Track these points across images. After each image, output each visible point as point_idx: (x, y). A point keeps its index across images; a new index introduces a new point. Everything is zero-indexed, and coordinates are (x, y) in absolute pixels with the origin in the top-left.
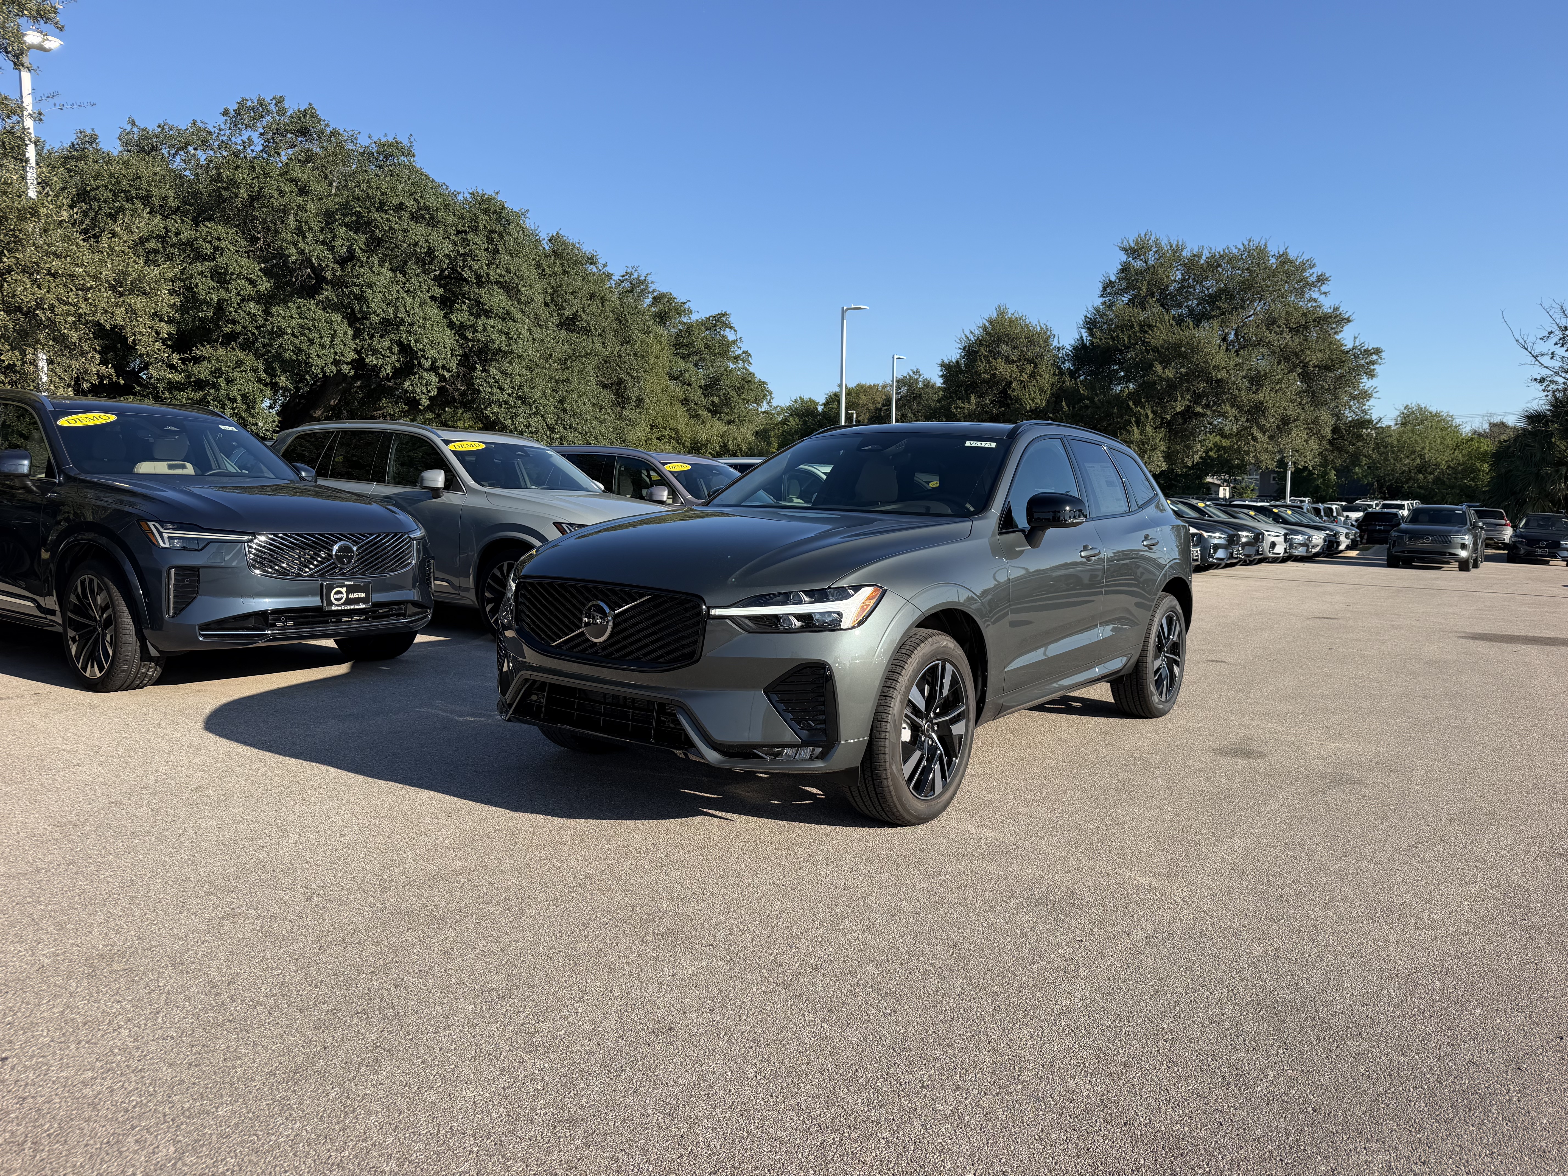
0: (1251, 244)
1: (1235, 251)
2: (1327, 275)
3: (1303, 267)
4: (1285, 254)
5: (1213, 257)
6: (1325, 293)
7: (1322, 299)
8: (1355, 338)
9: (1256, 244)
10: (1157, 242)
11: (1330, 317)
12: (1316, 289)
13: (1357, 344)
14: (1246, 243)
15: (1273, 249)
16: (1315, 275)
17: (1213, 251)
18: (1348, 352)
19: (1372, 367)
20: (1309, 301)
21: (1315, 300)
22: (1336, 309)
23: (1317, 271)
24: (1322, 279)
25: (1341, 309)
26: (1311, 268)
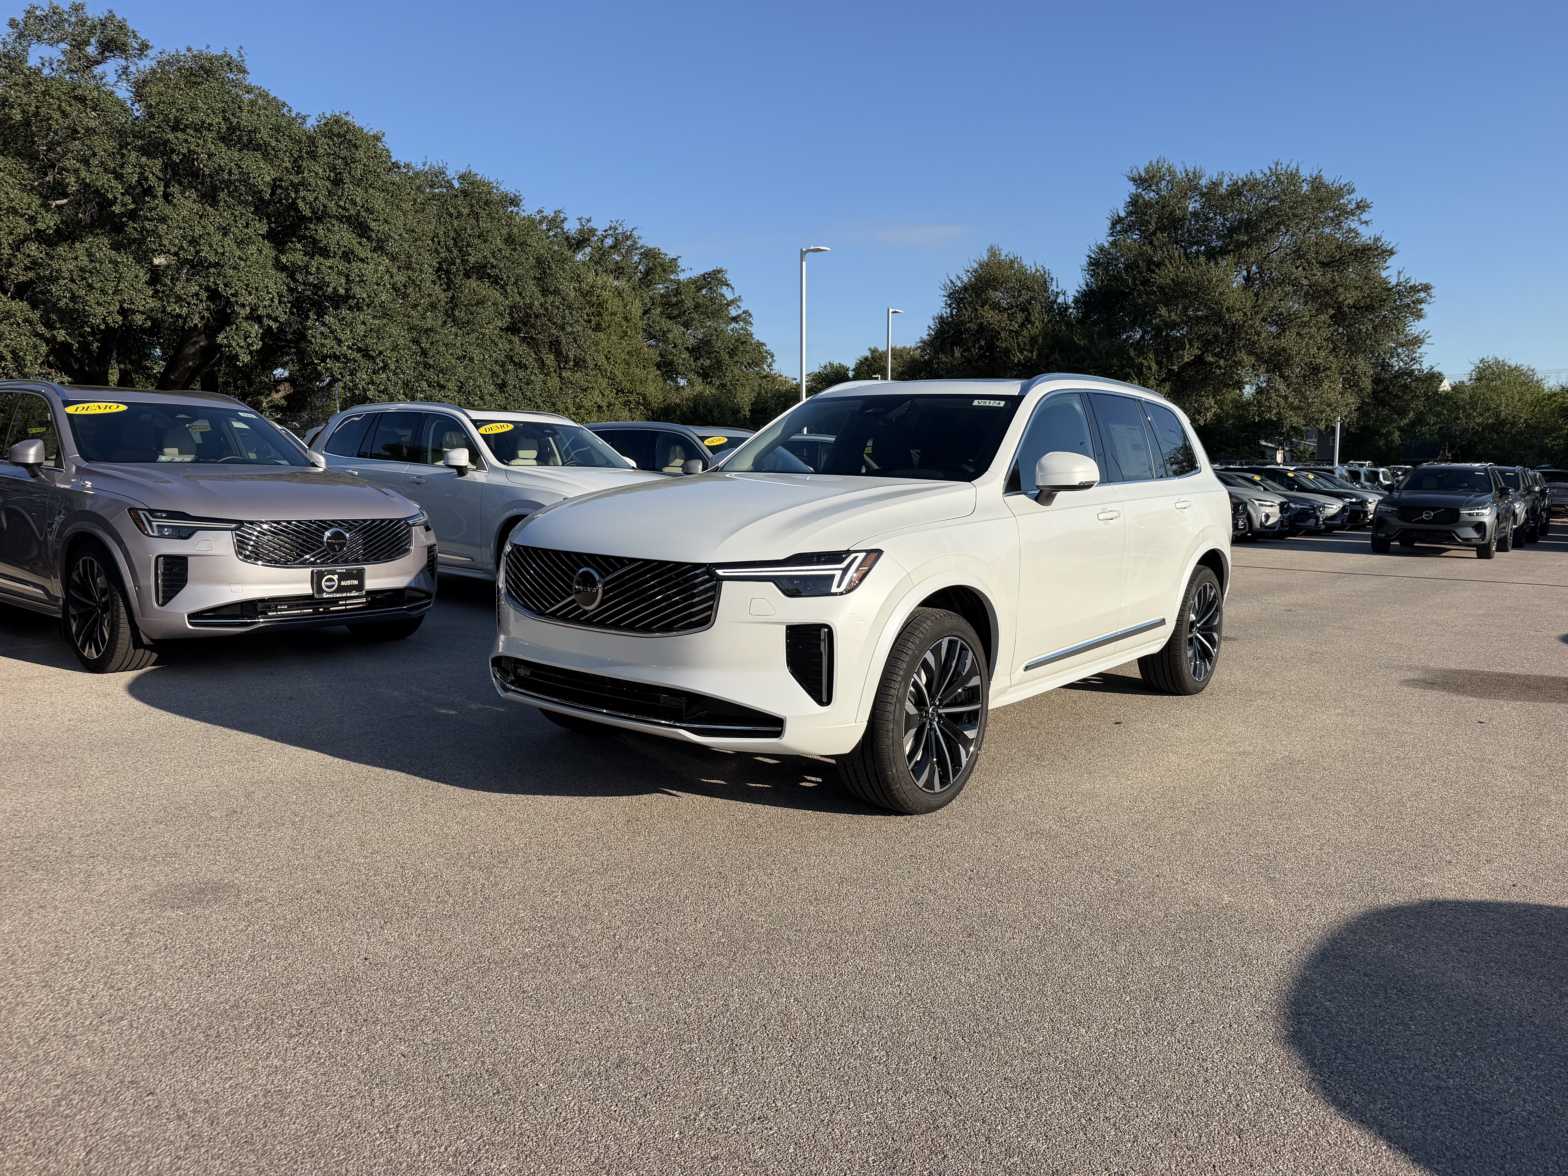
0: (1279, 168)
1: (1259, 176)
2: (1368, 201)
3: (1339, 193)
4: (1319, 178)
5: (1235, 184)
6: (1366, 222)
7: (1361, 229)
8: (1399, 273)
9: (1286, 166)
10: (1170, 169)
11: (1369, 249)
12: (1356, 218)
13: (1402, 280)
14: (1273, 167)
15: (1306, 173)
16: (1354, 203)
17: (1235, 178)
18: (1390, 290)
19: (1420, 307)
20: (1346, 231)
21: (1354, 231)
22: (1377, 240)
23: (1356, 197)
24: (1362, 206)
25: (1383, 240)
26: (1349, 193)
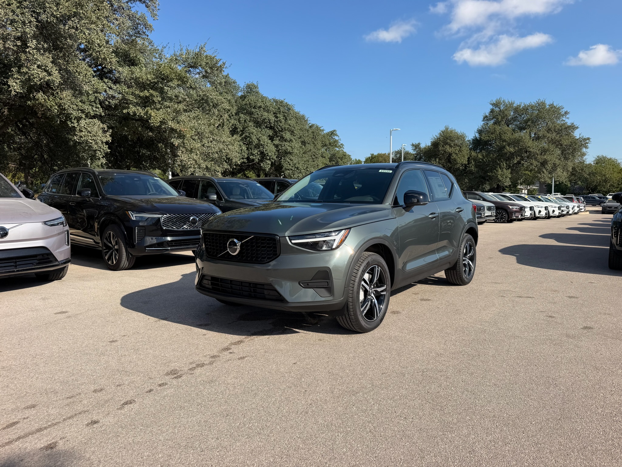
1: (533, 104)
3: (559, 109)
4: (553, 104)
5: (525, 106)
6: (568, 118)
7: (567, 120)
8: (580, 134)
9: (541, 101)
10: (504, 101)
11: (570, 127)
12: (565, 117)
13: (581, 136)
14: (538, 101)
17: (525, 104)
19: (587, 145)
20: (562, 121)
21: (564, 121)
23: (564, 110)
24: (566, 113)
25: (574, 124)
26: (562, 109)
